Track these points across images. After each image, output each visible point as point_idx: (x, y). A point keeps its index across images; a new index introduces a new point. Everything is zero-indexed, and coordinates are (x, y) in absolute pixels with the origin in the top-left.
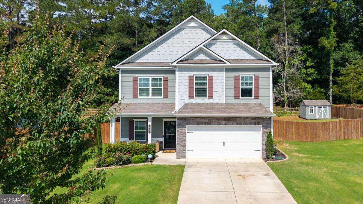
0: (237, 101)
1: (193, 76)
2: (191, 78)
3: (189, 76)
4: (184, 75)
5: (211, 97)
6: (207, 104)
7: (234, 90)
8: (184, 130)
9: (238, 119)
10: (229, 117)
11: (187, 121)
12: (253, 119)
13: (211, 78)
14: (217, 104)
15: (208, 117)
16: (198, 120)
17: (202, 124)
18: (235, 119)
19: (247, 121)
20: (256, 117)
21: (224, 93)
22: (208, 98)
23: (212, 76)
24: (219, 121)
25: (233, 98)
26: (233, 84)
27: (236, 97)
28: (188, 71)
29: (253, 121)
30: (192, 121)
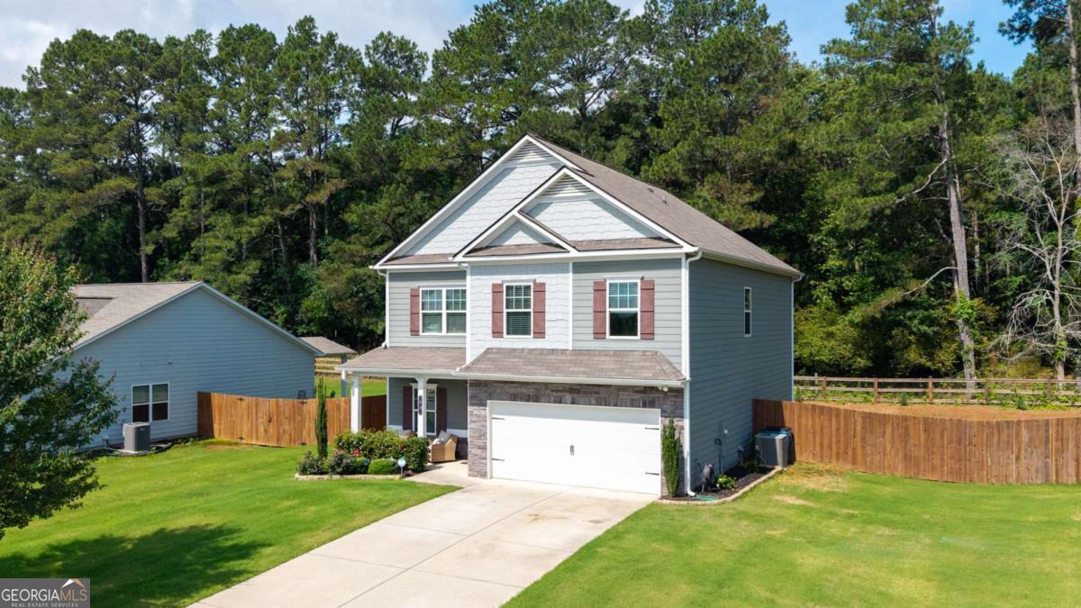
0: (598, 345)
1: (501, 285)
2: (496, 290)
3: (494, 286)
4: (483, 282)
5: (540, 334)
6: (531, 351)
7: (591, 317)
8: (483, 412)
9: (602, 390)
10: (581, 385)
11: (489, 390)
12: (638, 392)
13: (540, 289)
14: (553, 351)
15: (534, 383)
16: (513, 390)
17: (521, 400)
18: (596, 389)
19: (623, 396)
20: (645, 387)
21: (571, 324)
22: (534, 337)
23: (543, 284)
24: (559, 394)
25: (591, 337)
26: (591, 303)
27: (599, 335)
28: (493, 274)
29: (637, 396)
30: (499, 390)
